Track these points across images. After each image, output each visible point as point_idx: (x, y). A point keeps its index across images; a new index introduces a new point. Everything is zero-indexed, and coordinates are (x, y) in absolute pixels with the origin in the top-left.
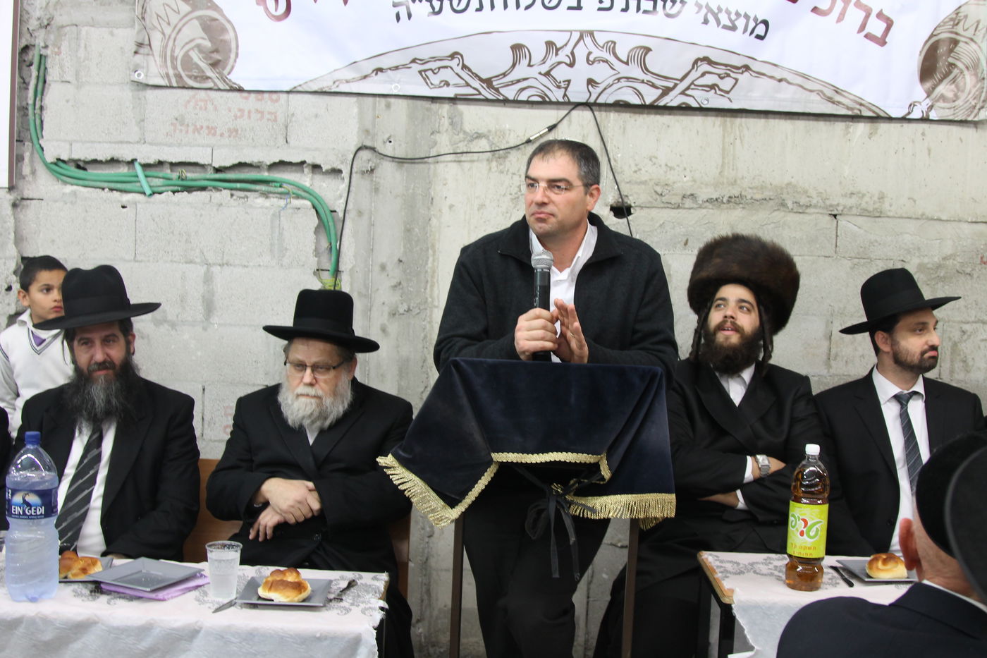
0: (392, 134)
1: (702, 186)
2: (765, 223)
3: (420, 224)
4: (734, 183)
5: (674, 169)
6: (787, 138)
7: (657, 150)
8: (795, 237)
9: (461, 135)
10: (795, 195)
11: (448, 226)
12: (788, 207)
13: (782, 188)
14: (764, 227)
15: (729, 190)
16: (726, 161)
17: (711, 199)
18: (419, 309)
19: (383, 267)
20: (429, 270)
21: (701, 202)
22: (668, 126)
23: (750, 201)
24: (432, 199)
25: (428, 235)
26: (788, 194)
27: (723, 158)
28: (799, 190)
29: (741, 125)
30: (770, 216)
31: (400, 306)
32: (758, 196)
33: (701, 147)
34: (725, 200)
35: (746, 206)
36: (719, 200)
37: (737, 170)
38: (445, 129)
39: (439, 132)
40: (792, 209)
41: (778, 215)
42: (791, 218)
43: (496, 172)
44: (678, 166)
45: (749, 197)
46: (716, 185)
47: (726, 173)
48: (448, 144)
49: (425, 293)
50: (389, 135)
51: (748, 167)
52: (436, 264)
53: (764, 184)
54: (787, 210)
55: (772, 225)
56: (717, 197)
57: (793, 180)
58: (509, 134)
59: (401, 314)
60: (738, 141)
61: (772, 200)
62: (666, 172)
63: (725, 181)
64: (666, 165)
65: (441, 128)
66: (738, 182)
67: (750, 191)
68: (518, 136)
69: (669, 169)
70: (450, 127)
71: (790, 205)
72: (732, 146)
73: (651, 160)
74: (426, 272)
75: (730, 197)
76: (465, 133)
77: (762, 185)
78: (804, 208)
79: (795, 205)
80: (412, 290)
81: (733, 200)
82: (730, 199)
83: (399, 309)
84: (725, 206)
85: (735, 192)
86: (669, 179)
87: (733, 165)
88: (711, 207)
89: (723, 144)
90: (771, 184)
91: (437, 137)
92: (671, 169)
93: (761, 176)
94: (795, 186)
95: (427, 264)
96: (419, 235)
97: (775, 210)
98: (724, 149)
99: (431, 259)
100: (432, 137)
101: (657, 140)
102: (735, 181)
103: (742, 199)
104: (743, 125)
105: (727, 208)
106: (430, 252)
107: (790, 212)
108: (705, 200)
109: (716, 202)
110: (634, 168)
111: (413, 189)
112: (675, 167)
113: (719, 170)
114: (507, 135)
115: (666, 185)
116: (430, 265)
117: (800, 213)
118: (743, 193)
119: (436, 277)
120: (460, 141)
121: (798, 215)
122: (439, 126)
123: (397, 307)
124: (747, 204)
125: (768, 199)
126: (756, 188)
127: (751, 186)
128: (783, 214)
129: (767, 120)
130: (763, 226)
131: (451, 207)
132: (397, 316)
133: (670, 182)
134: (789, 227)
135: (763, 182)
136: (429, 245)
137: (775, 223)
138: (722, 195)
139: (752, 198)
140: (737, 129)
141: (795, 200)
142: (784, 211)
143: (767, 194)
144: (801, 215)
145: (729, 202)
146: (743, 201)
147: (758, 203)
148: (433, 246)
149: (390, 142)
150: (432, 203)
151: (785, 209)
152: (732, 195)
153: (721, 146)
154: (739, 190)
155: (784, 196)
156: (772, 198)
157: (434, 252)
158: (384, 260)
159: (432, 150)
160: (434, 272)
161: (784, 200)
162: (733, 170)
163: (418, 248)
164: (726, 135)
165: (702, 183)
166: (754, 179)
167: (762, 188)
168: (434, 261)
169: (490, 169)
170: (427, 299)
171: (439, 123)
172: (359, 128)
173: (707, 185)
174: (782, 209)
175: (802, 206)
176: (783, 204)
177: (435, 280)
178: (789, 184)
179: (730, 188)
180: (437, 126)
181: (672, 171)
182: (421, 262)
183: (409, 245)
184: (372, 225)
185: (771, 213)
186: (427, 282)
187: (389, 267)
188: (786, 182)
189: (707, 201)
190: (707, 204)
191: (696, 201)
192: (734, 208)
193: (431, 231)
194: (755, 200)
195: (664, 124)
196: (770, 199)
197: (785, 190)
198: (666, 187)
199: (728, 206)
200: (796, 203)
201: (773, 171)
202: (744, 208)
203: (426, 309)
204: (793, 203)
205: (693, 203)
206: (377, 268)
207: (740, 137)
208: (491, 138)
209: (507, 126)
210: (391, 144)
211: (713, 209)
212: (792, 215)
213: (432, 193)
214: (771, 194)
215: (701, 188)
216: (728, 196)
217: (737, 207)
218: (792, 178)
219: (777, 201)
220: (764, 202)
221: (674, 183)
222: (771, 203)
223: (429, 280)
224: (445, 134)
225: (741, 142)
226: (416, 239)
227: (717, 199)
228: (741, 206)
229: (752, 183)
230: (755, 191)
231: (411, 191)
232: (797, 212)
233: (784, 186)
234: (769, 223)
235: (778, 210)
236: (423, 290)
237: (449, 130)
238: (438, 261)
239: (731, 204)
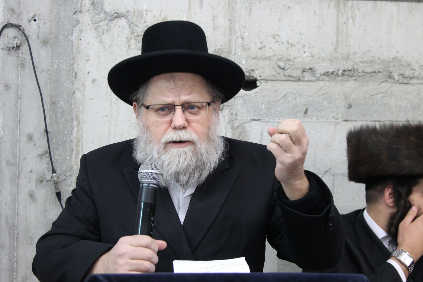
0: (37, 13)
1: (319, 61)
2: (375, 93)
3: (65, 97)
4: (347, 58)
5: (295, 46)
6: (392, 17)
7: (279, 29)
8: (400, 105)
9: (102, 15)
10: (400, 67)
11: (91, 99)
12: (394, 79)
13: (389, 62)
14: (374, 97)
15: (343, 64)
16: (340, 38)
17: (328, 72)
18: (65, 176)
19: (30, 138)
20: (74, 140)
21: (318, 75)
22: (289, 8)
23: (361, 73)
24: (76, 74)
25: (73, 107)
26: (394, 67)
27: (338, 36)
28: (404, 63)
29: (352, 6)
30: (379, 87)
31: (47, 173)
32: (368, 70)
33: (318, 26)
34: (340, 73)
35: (358, 78)
36: (334, 73)
37: (350, 46)
38: (86, 9)
39: (81, 12)
40: (398, 81)
41: (386, 86)
42: (397, 88)
43: (135, 49)
44: (298, 43)
45: (360, 70)
46: (331, 61)
47: (340, 49)
48: (90, 22)
49: (70, 160)
50: (34, 14)
51: (359, 44)
52: (80, 133)
53: (373, 59)
54: (394, 82)
55: (381, 95)
56: (333, 70)
57: (398, 55)
58: (147, 14)
59: (47, 181)
60: (350, 21)
61: (381, 72)
62: (287, 49)
63: (339, 56)
64: (288, 42)
65: (83, 9)
66: (351, 57)
67: (362, 65)
68: (154, 17)
69: (290, 46)
70: (92, 7)
71: (396, 77)
72: (345, 25)
73: (274, 38)
74: (71, 141)
75: (344, 71)
76: (106, 13)
77: (371, 60)
78: (408, 79)
79: (400, 76)
80: (58, 158)
81: (346, 73)
82: (344, 73)
83: (46, 176)
84: (339, 79)
85: (348, 65)
86: (290, 55)
87: (346, 42)
88: (327, 79)
89: (337, 23)
90: (379, 59)
91: (80, 16)
92: (292, 45)
93: (370, 51)
94: (400, 60)
95: (72, 134)
96: (64, 107)
97: (383, 82)
98: (338, 28)
99: (75, 129)
100: (75, 16)
101: (279, 20)
102: (348, 56)
103: (355, 72)
104: (355, 6)
105: (342, 81)
106: (75, 122)
107: (396, 83)
108: (322, 73)
109: (331, 76)
110: (259, 45)
111: (58, 65)
112: (296, 44)
113: (333, 47)
114: (145, 15)
115: (288, 60)
116: (75, 135)
117: (405, 84)
118: (356, 67)
119: (81, 146)
120: (101, 21)
121: (403, 85)
122: (81, 7)
123: (44, 174)
124: (359, 76)
125: (377, 72)
126: (366, 62)
127: (362, 60)
128: (389, 85)
129: (375, 2)
130: (373, 95)
131: (94, 81)
132: (44, 182)
133: (291, 58)
134: (396, 97)
135: (373, 57)
136: (74, 116)
137: (383, 93)
138: (337, 68)
139: (363, 71)
140: (349, 10)
141: (400, 73)
142: (391, 82)
143: (376, 67)
144: (406, 86)
145: (343, 74)
146: (355, 74)
147: (369, 75)
148: (77, 117)
149: (35, 20)
150: (76, 78)
151: (392, 81)
152: (346, 69)
153: (335, 25)
154: (352, 64)
155: (391, 69)
156: (381, 71)
157: (79, 123)
158: (31, 131)
159: (75, 28)
160: (78, 141)
161: (391, 72)
162: (346, 46)
163: (63, 120)
164: (340, 15)
165: (319, 59)
166: (364, 54)
167: (372, 62)
168: (78, 131)
169: (129, 46)
170: (72, 166)
171: (81, 3)
172: (4, 7)
173: (323, 60)
174: (389, 80)
175: (407, 77)
176: (390, 76)
177: (80, 149)
178: (395, 58)
179: (344, 62)
180: (79, 6)
181: (293, 48)
182: (66, 132)
183: (54, 117)
184: (19, 98)
185: (379, 84)
186: (72, 150)
187: (36, 137)
188: (392, 57)
189: (324, 74)
190: (324, 77)
191: (315, 74)
192: (348, 81)
193: (75, 103)
194: (366, 73)
195: (286, 6)
196: (379, 72)
197: (391, 64)
198: (288, 62)
199: (342, 78)
200: (401, 75)
201: (381, 47)
202: (356, 80)
203: (71, 176)
204: (399, 75)
205: (312, 76)
206: (24, 138)
207: (352, 17)
208: (129, 17)
209: (145, 7)
210: (36, 22)
211: (329, 81)
212: (397, 85)
213: (76, 69)
214: (380, 67)
215: (319, 63)
216: (343, 69)
217: (350, 79)
218: (398, 52)
219: (384, 73)
220: (375, 74)
221: (295, 58)
222: (380, 75)
223: (74, 148)
224: (87, 14)
225: (353, 22)
226: (61, 111)
227: (332, 73)
228: (354, 78)
229: (362, 58)
230: (366, 65)
231: (56, 66)
232: (401, 83)
233: (390, 60)
234: (378, 93)
235: (386, 81)
236: (68, 158)
237: (90, 10)
238: (83, 131)
239: (345, 77)
